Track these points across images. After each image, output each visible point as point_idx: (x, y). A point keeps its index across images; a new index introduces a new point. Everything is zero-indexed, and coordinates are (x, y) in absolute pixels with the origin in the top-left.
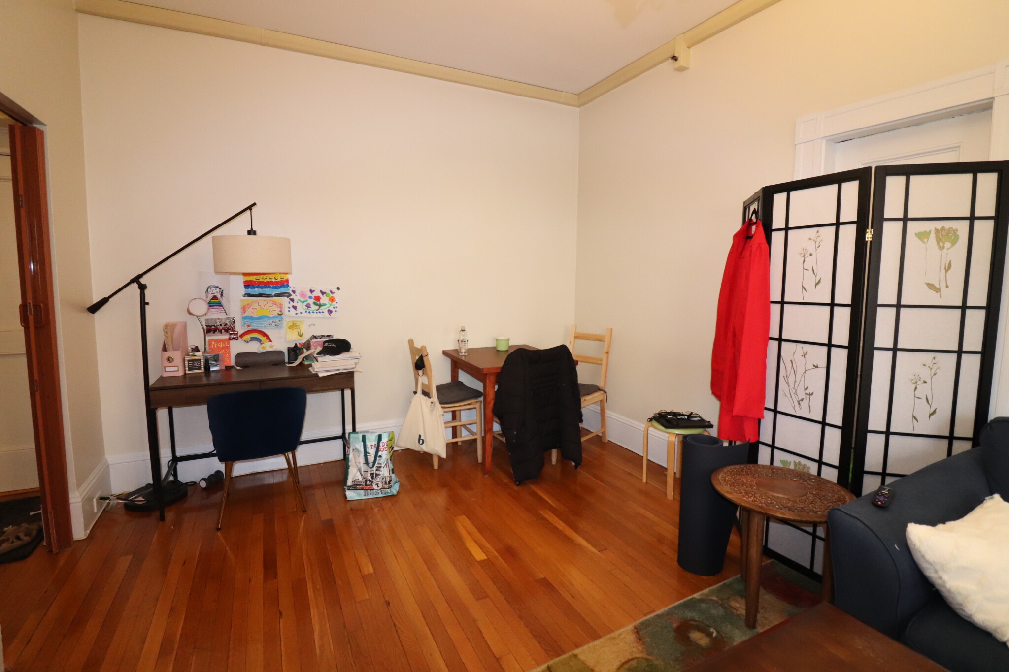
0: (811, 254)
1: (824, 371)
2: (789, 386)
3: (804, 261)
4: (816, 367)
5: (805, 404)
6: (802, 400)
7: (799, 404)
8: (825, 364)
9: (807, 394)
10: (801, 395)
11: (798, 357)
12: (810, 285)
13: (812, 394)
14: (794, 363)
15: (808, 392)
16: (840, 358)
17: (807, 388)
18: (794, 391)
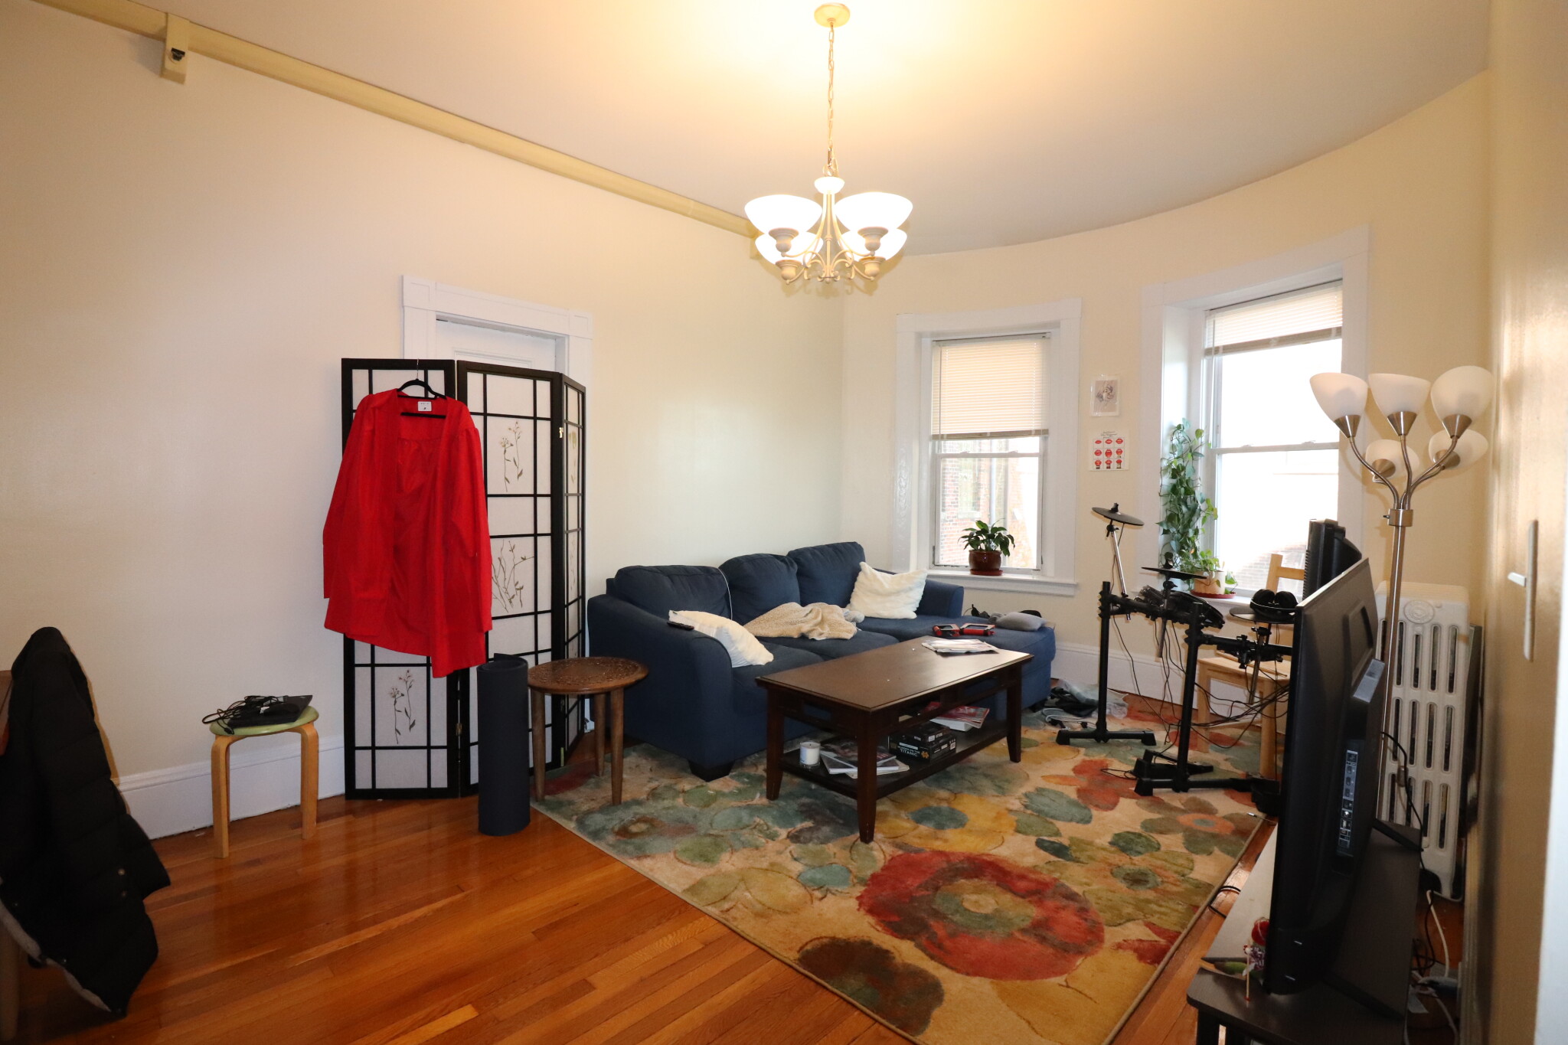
0: (512, 445)
1: (533, 560)
2: (499, 586)
3: (505, 451)
4: (524, 559)
5: (516, 601)
6: (513, 597)
7: (511, 602)
8: (532, 554)
9: (518, 589)
10: (512, 591)
11: (507, 555)
12: (512, 477)
13: (522, 588)
14: (502, 561)
15: (518, 587)
16: (545, 544)
17: (517, 583)
18: (504, 590)
